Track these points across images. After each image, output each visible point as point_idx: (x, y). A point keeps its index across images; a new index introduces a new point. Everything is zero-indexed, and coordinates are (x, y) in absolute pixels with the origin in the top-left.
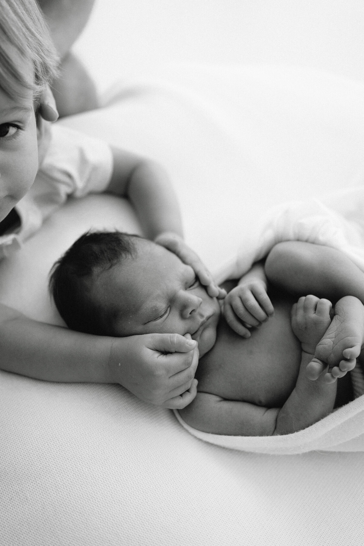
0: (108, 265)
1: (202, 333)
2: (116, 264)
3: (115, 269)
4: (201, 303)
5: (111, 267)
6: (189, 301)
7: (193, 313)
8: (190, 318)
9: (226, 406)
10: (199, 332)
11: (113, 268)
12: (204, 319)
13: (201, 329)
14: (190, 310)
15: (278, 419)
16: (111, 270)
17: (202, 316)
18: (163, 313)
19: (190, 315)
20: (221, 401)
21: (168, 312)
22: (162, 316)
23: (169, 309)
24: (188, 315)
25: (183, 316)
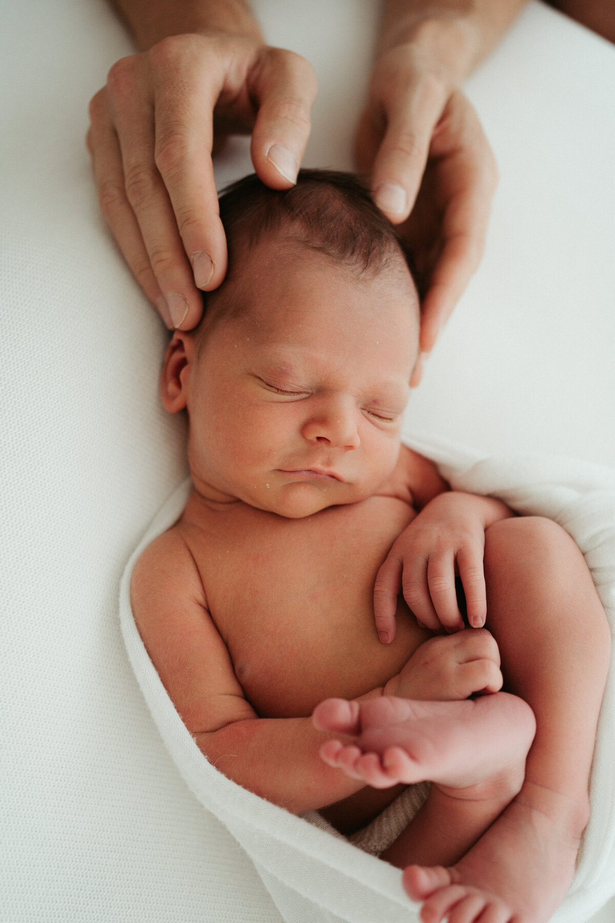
0: (317, 243)
1: (299, 483)
2: (328, 254)
3: (319, 259)
4: (351, 447)
5: (319, 249)
6: (339, 422)
7: (323, 444)
8: (310, 442)
9: (197, 620)
10: (295, 478)
11: (319, 254)
12: (326, 469)
13: (305, 476)
14: (323, 434)
15: (231, 726)
16: (311, 252)
17: (329, 463)
18: (289, 389)
19: (315, 440)
20: (201, 605)
21: (297, 397)
22: (281, 390)
23: (304, 396)
24: (312, 437)
25: (304, 429)
